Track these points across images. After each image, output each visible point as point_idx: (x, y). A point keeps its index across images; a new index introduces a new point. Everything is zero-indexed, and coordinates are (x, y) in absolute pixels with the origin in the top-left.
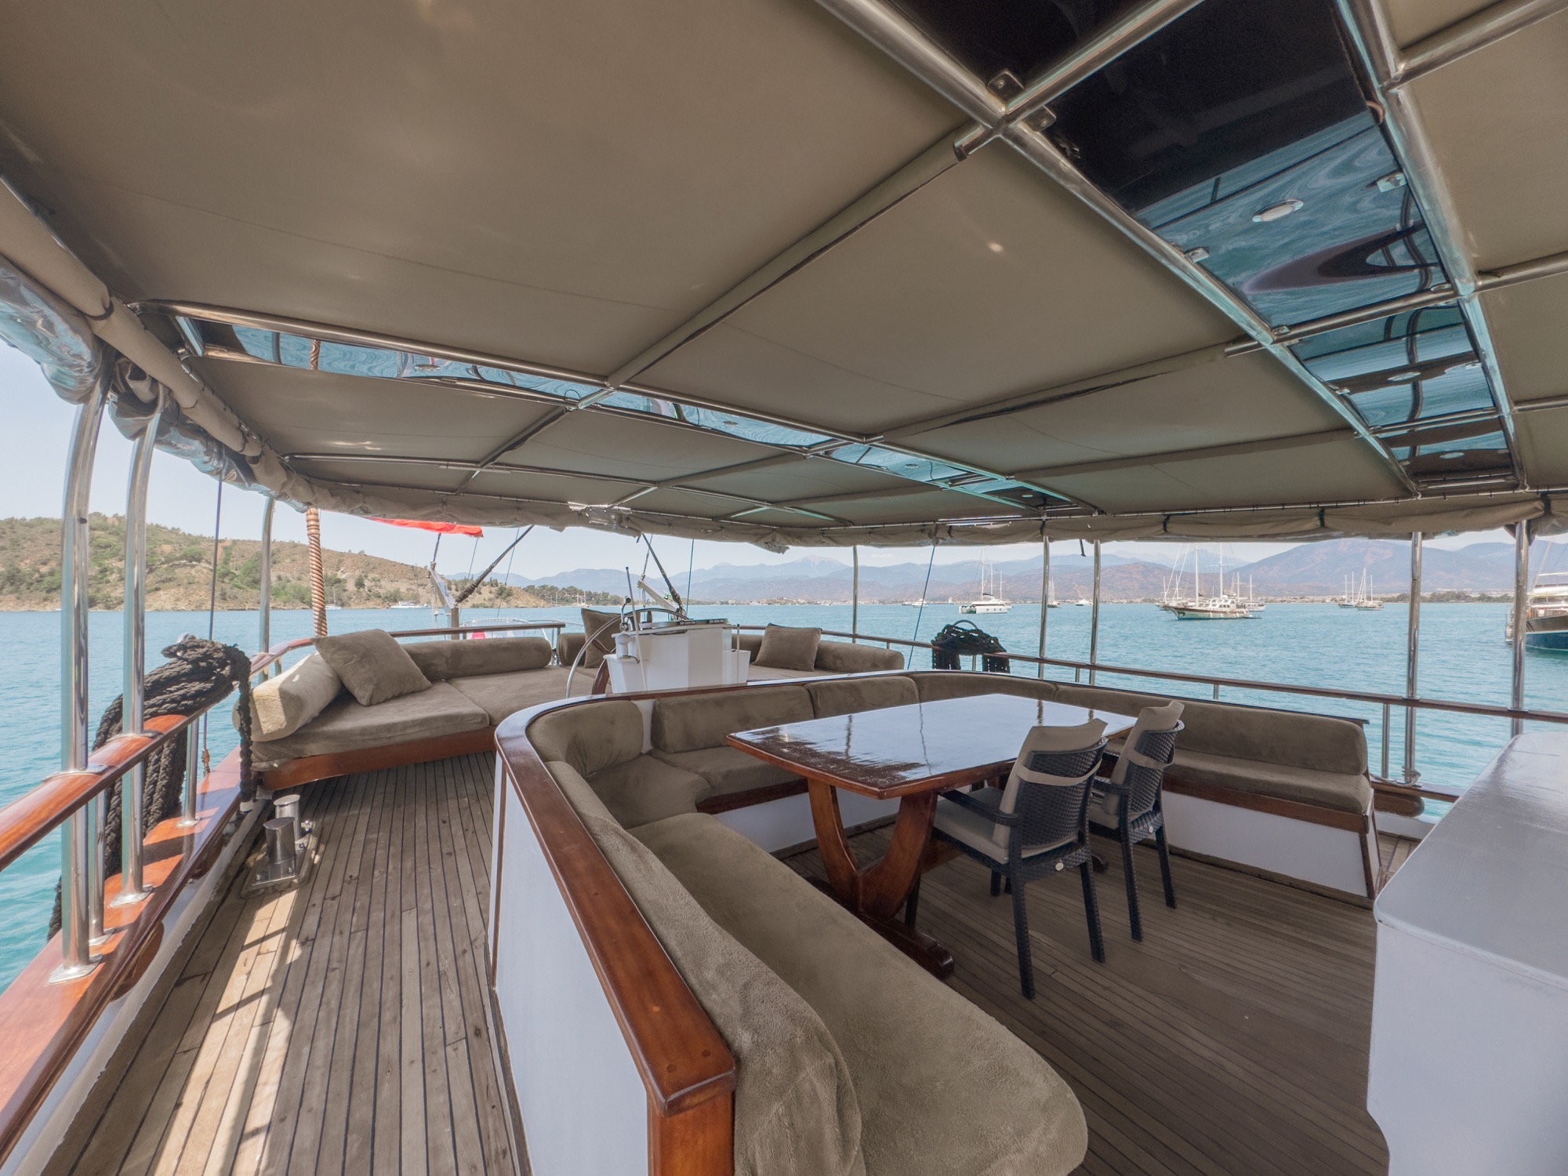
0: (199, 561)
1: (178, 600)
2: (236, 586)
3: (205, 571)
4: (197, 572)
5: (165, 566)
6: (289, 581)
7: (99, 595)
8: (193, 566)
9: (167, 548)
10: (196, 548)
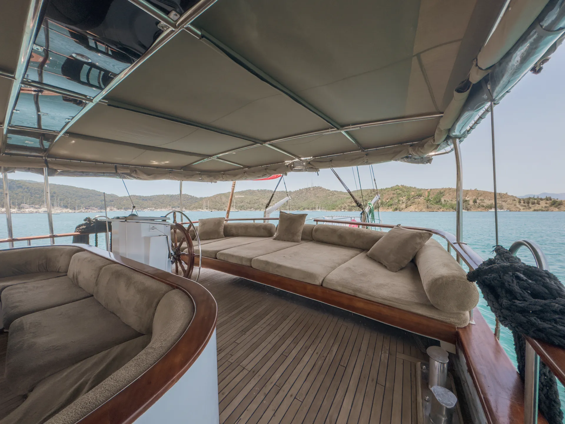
0: (421, 196)
1: (416, 208)
2: (431, 204)
3: (423, 199)
4: (421, 200)
5: (412, 198)
6: (448, 202)
7: (398, 207)
8: (419, 198)
9: (413, 193)
10: (420, 192)
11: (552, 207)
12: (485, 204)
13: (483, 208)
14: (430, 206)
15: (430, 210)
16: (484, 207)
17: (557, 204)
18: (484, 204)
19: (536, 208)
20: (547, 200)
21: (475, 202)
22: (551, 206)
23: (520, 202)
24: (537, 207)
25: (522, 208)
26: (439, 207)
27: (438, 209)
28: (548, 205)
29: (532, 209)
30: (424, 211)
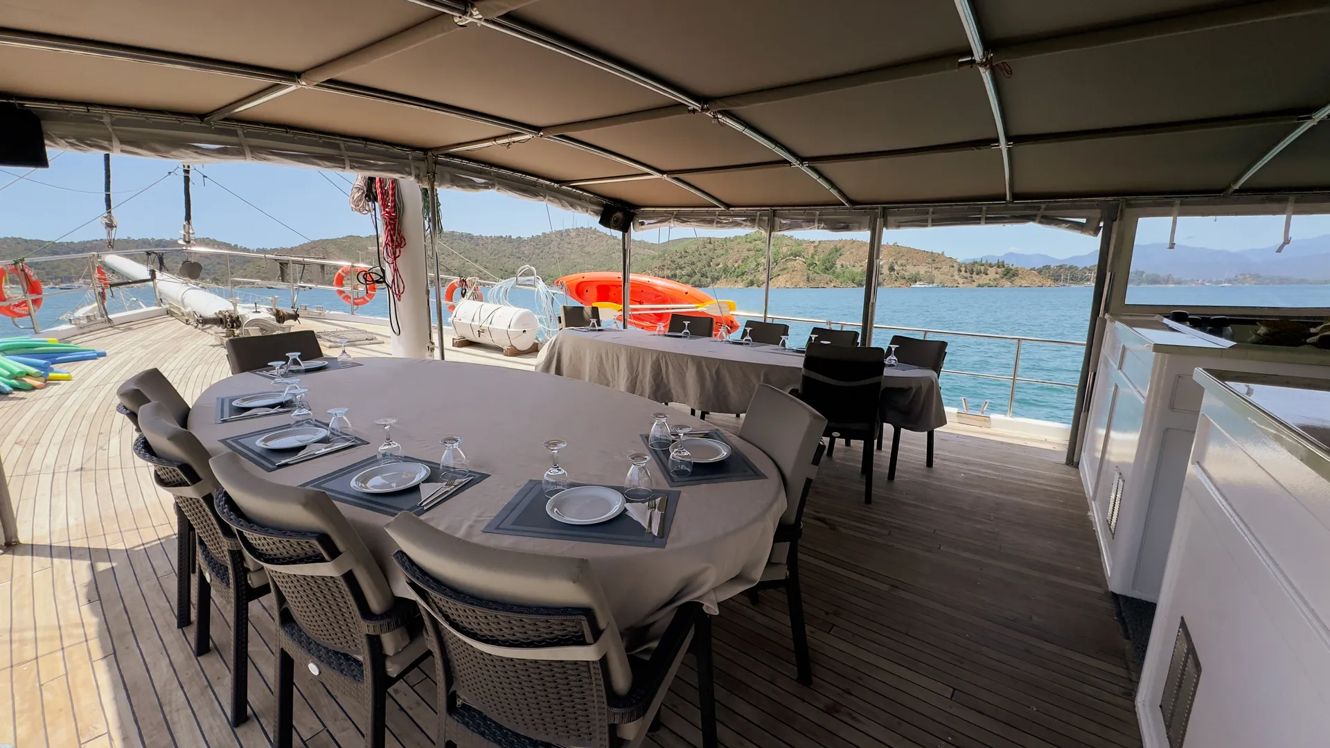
11: (1004, 280)
12: (907, 275)
13: (903, 281)
14: (811, 276)
15: (812, 285)
16: (905, 278)
17: (1010, 275)
18: (905, 273)
19: (981, 282)
20: (998, 267)
21: (892, 269)
22: (1002, 278)
23: (960, 271)
24: (984, 279)
25: (961, 281)
26: (828, 279)
27: (827, 283)
28: (998, 276)
29: (975, 284)
30: (801, 286)
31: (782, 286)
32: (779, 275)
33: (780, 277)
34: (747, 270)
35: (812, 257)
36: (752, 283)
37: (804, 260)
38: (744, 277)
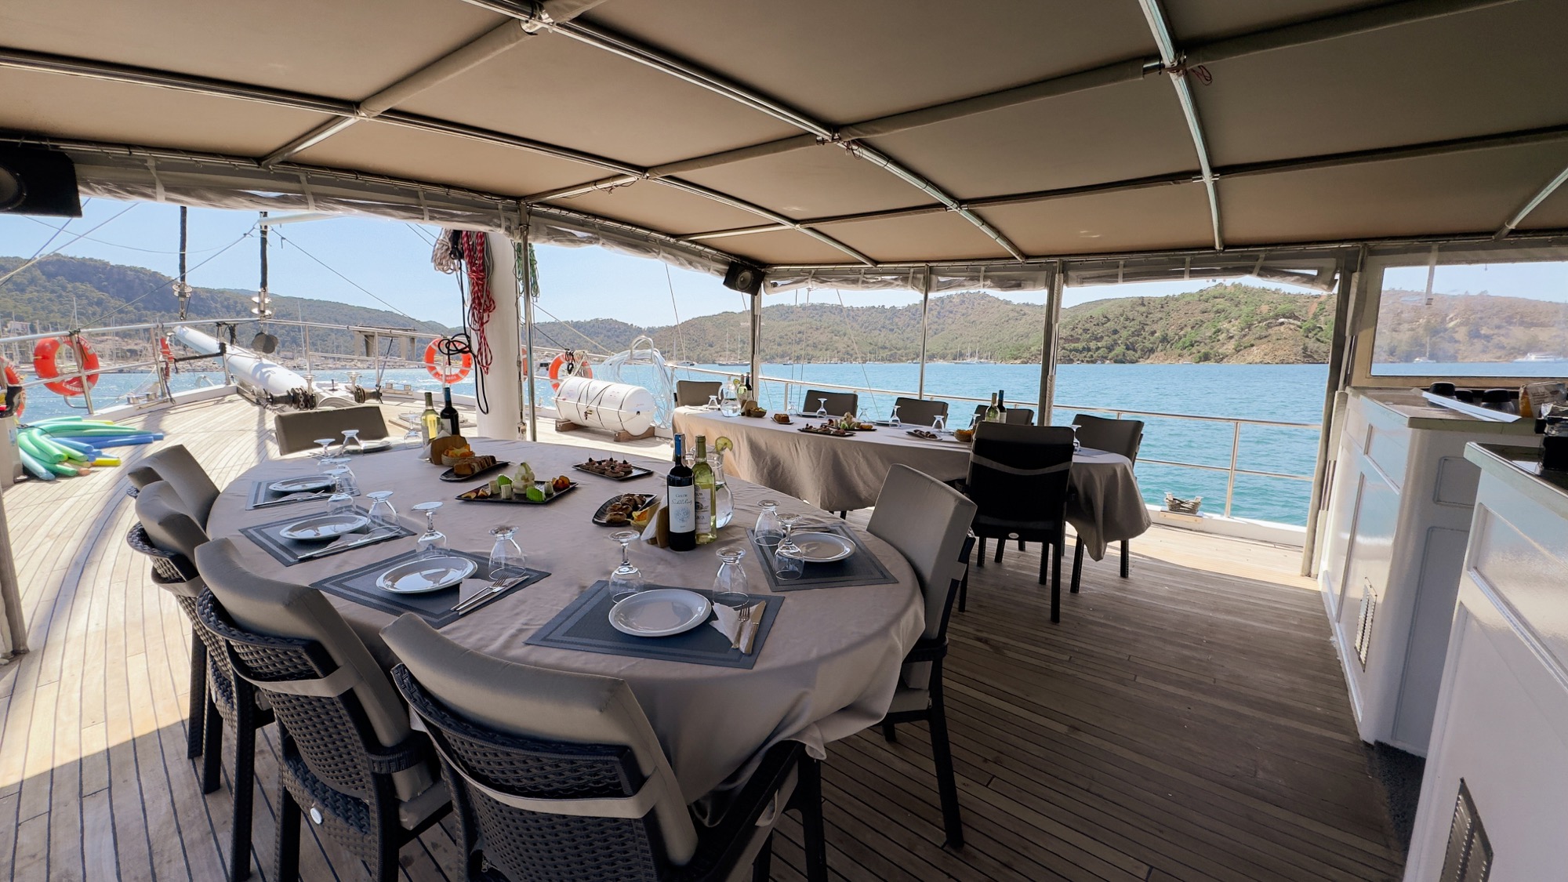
31: (1258, 361)
32: (1252, 345)
33: (1255, 348)
34: (1198, 339)
35: (1315, 316)
36: (1206, 358)
37: (1299, 323)
38: (1194, 350)
